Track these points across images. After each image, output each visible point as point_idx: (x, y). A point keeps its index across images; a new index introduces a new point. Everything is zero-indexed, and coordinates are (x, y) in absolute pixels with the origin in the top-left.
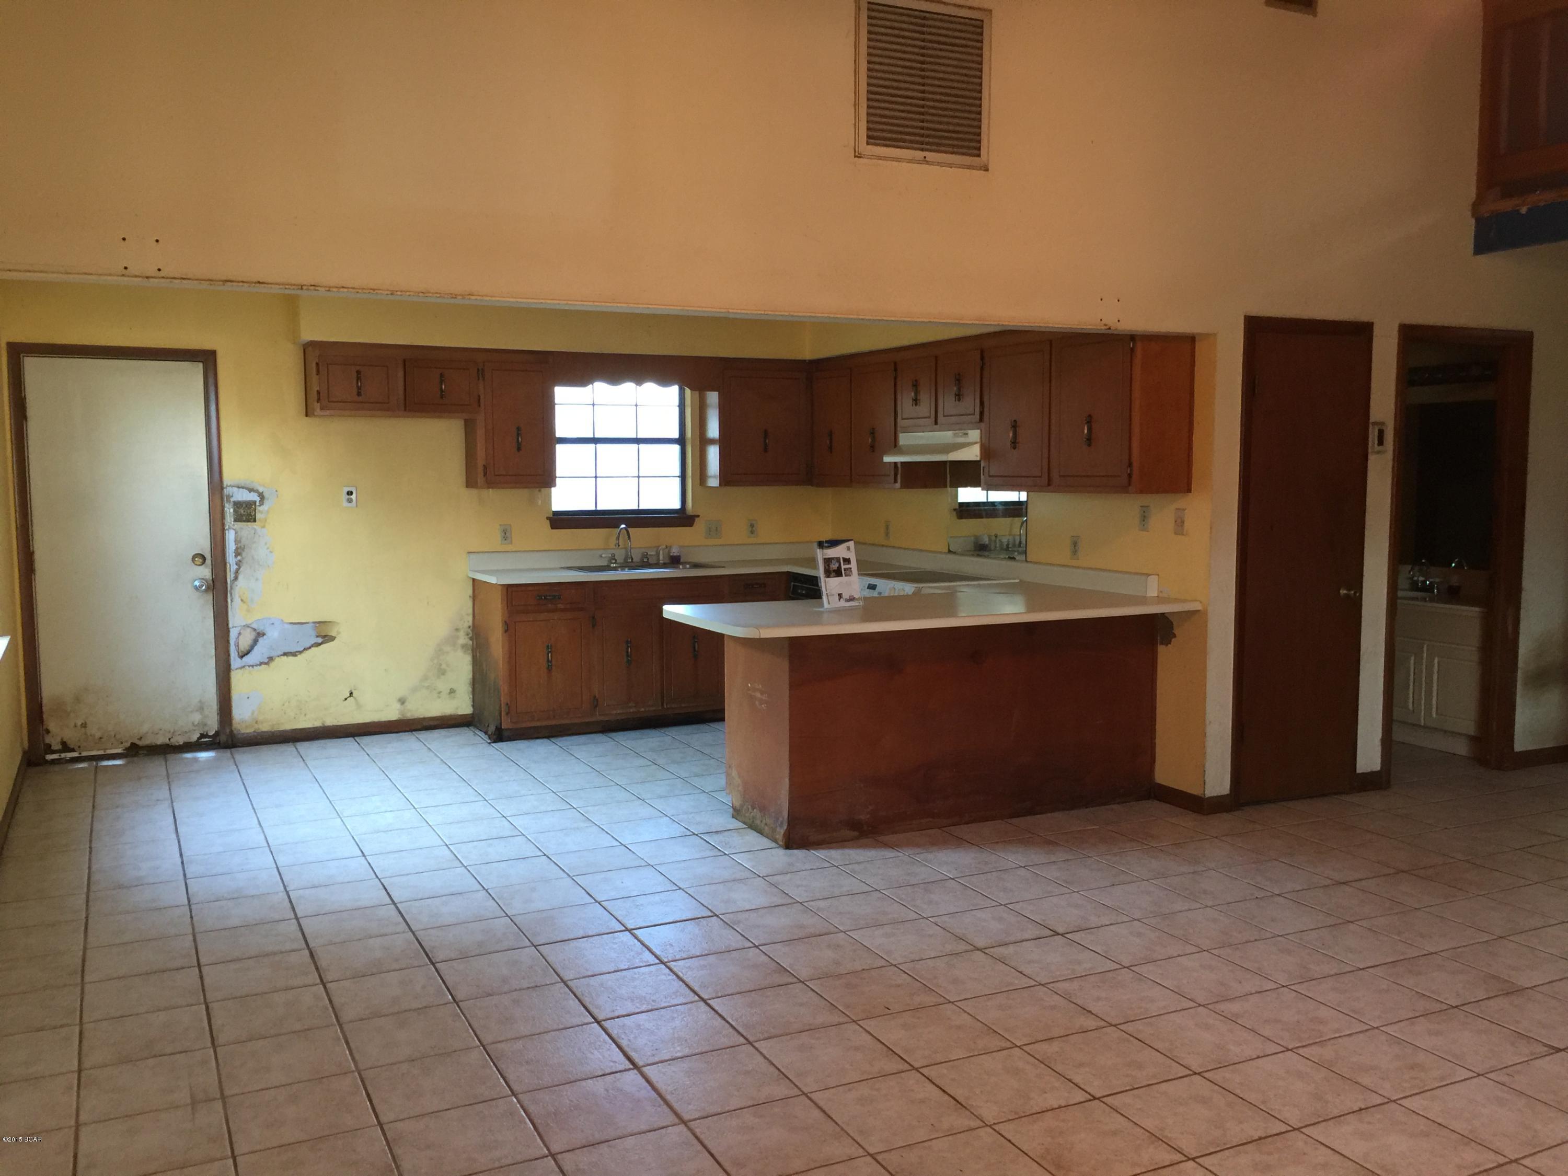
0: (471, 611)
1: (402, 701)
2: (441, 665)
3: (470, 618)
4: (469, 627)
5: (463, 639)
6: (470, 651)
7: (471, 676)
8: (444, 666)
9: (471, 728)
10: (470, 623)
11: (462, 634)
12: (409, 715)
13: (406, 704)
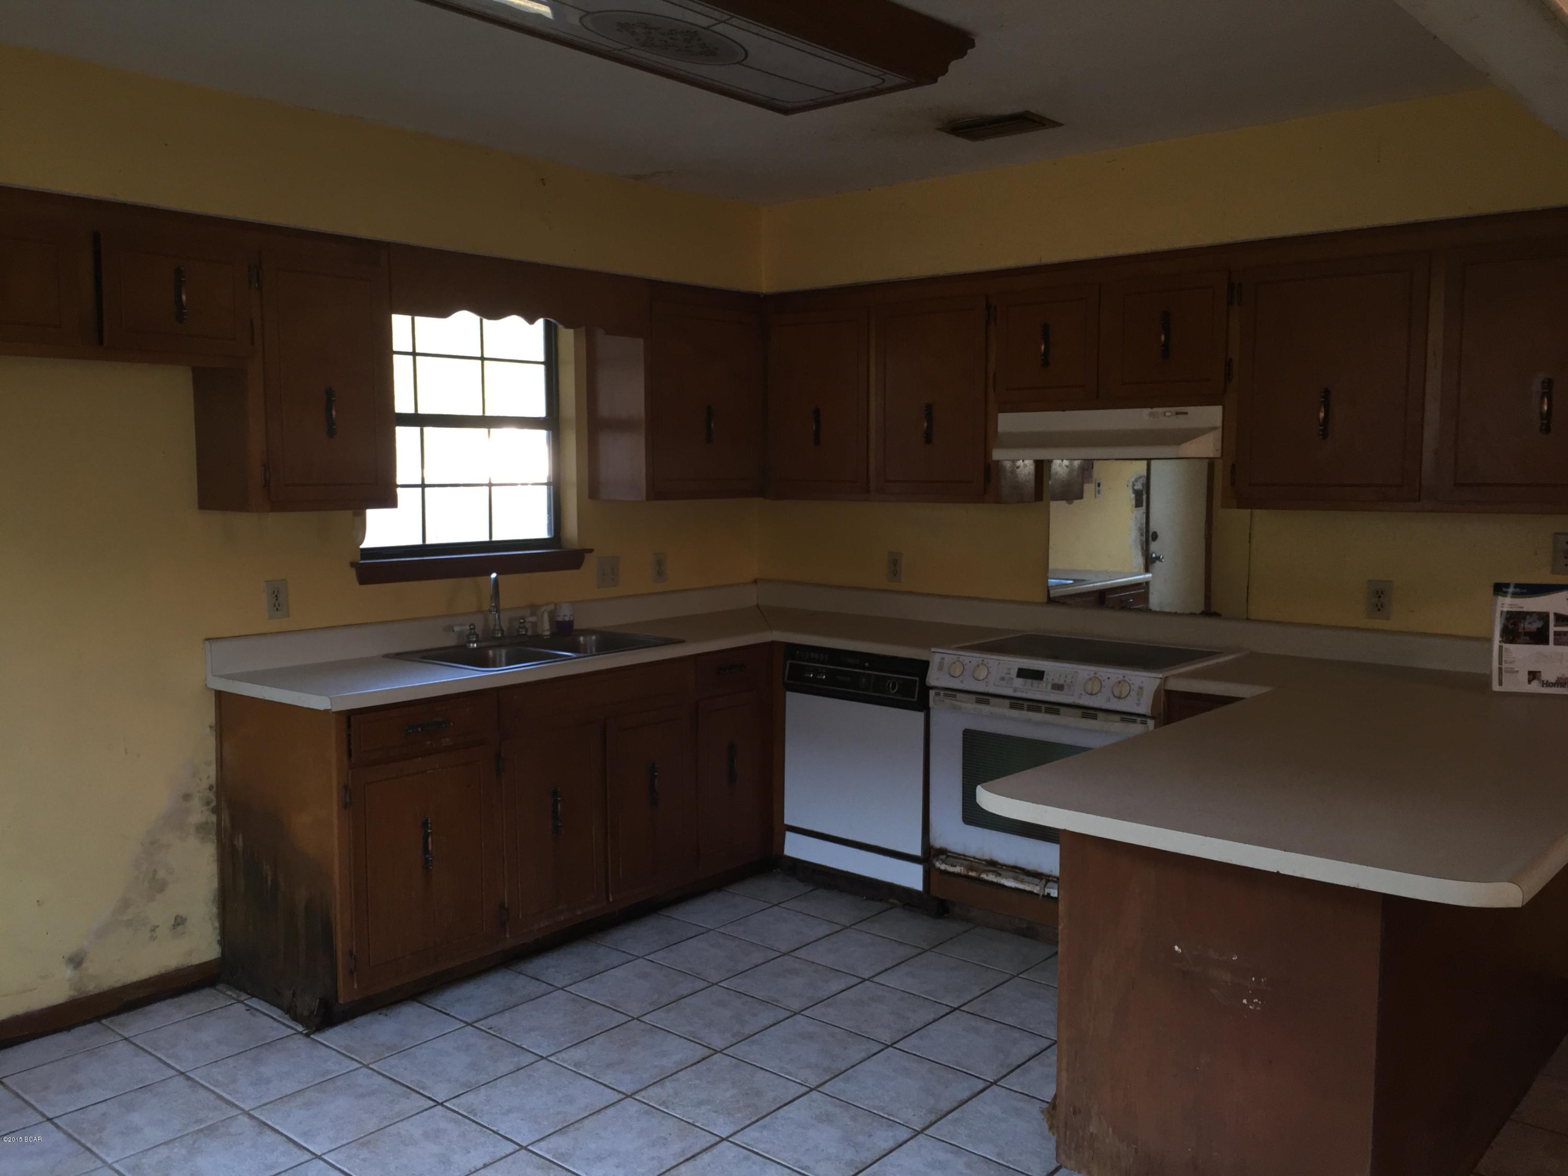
0: (212, 757)
1: (76, 961)
2: (155, 872)
3: (212, 770)
4: (211, 788)
5: (199, 814)
6: (213, 837)
7: (215, 884)
8: (161, 874)
9: (220, 987)
10: (213, 780)
11: (196, 804)
12: (92, 988)
13: (84, 965)
